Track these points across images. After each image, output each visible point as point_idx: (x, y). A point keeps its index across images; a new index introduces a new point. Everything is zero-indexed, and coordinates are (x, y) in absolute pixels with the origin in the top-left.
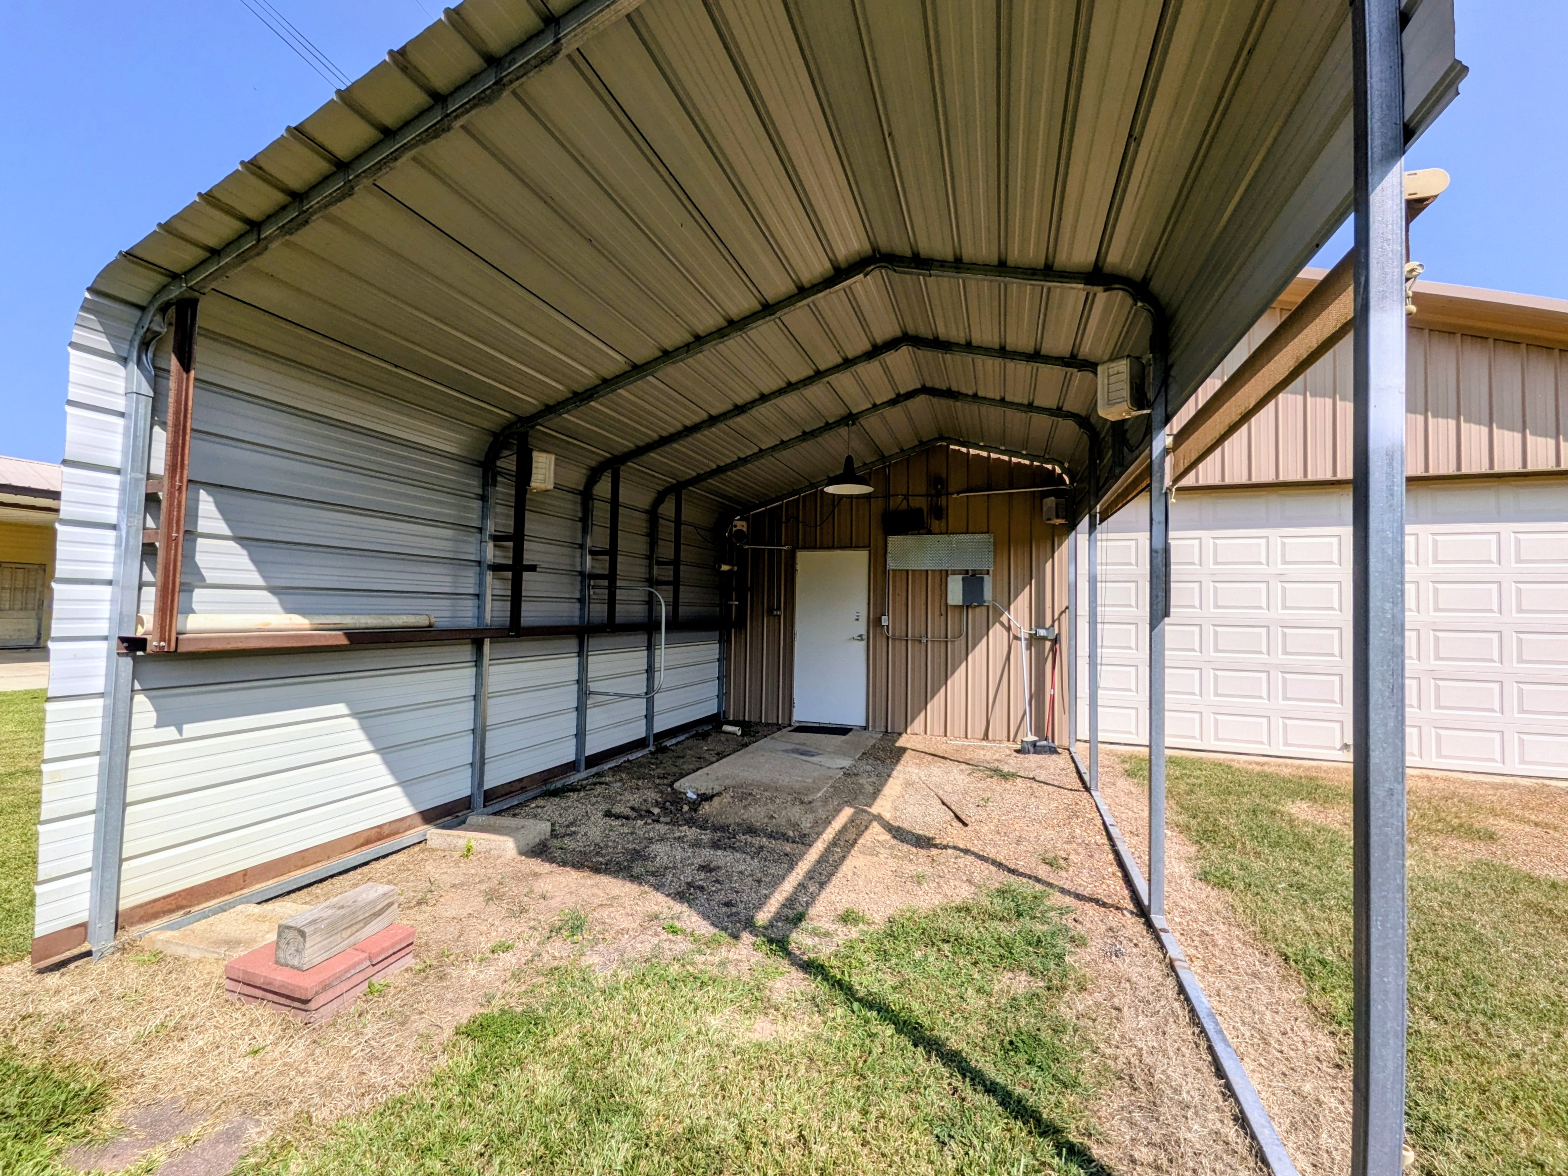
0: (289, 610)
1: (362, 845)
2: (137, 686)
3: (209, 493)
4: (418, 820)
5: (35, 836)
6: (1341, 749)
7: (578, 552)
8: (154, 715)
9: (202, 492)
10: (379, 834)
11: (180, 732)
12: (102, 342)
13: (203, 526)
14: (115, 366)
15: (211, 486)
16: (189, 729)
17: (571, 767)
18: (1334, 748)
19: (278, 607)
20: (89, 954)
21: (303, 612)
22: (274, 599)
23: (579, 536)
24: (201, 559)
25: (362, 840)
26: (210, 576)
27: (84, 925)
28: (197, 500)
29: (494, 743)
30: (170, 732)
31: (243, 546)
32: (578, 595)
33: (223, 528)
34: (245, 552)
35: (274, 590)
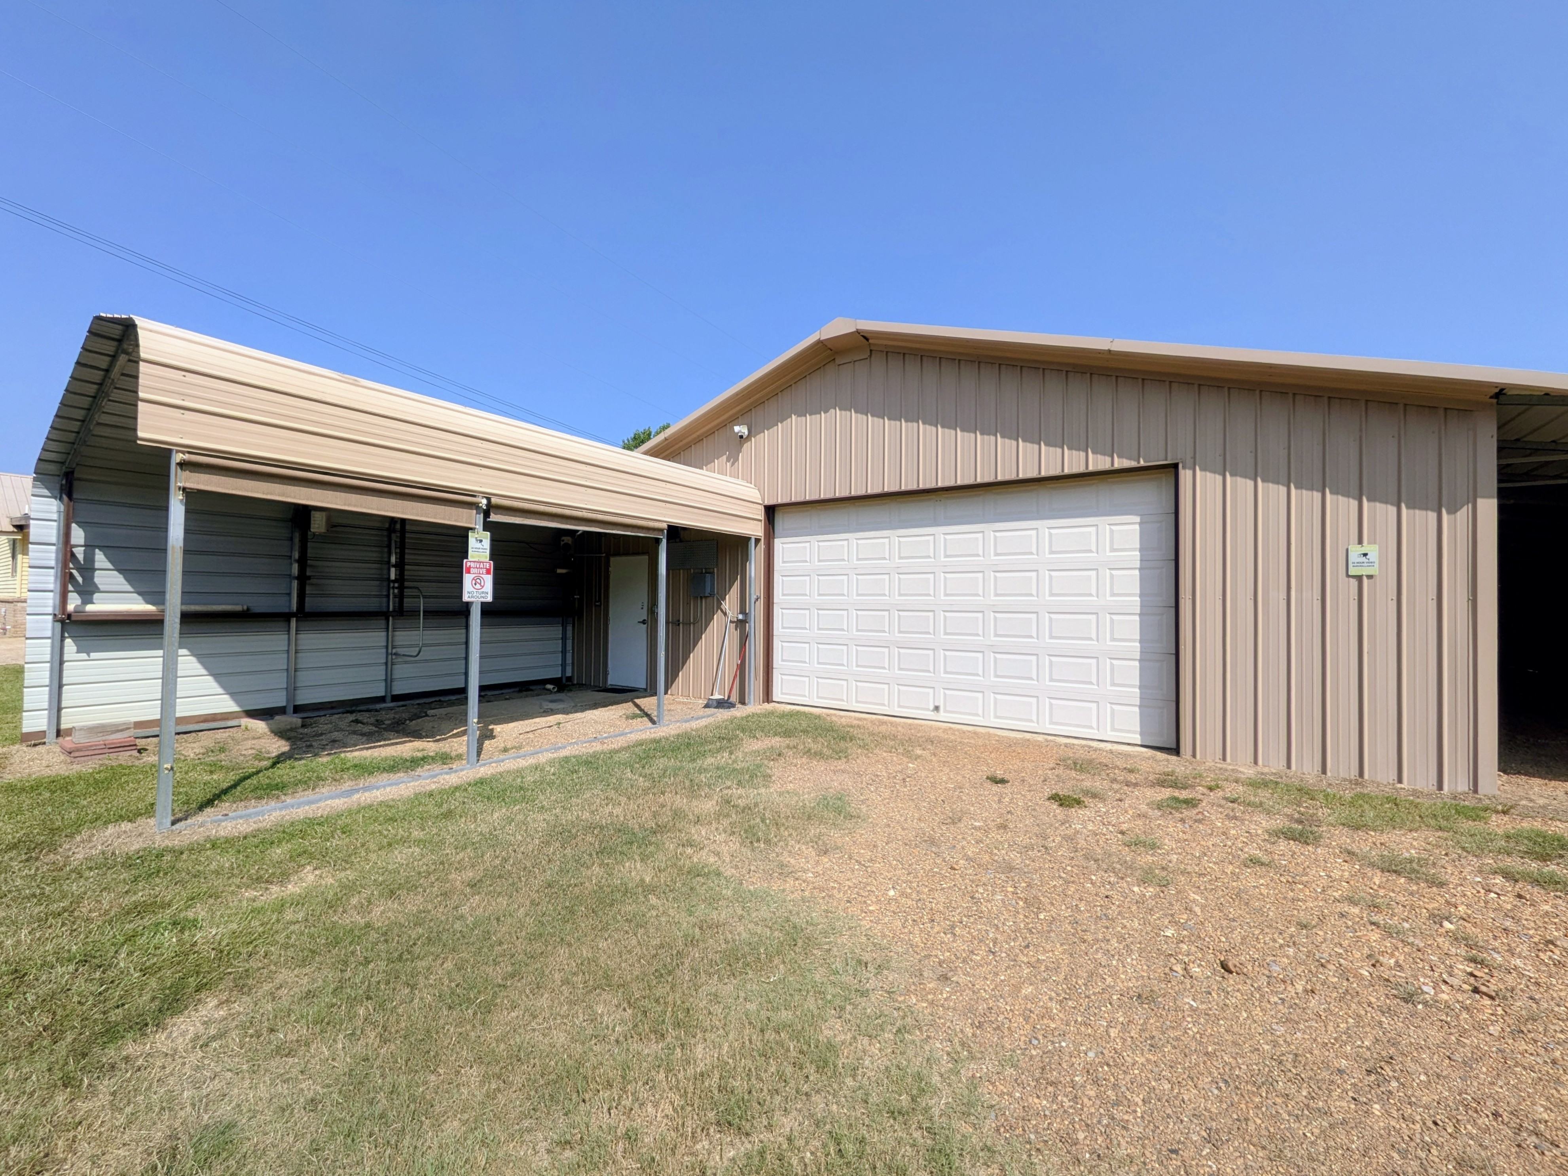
0: (148, 602)
1: (202, 722)
2: (66, 635)
3: (100, 550)
4: (243, 714)
5: (22, 693)
6: (933, 711)
7: (386, 567)
8: (75, 648)
9: (97, 551)
10: (214, 718)
11: (89, 656)
12: (46, 492)
13: (97, 565)
14: (53, 500)
15: (101, 548)
16: (93, 655)
17: (382, 699)
18: (928, 710)
19: (142, 601)
20: (44, 743)
21: (153, 604)
22: (140, 598)
23: (386, 555)
24: (96, 580)
25: (202, 719)
26: (101, 587)
27: (44, 732)
28: (94, 554)
29: (304, 678)
30: (84, 656)
31: (120, 573)
32: (385, 593)
33: (109, 565)
34: (121, 576)
35: (139, 593)
